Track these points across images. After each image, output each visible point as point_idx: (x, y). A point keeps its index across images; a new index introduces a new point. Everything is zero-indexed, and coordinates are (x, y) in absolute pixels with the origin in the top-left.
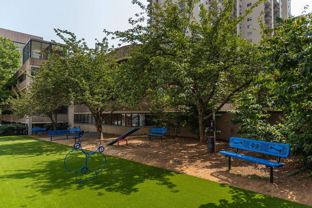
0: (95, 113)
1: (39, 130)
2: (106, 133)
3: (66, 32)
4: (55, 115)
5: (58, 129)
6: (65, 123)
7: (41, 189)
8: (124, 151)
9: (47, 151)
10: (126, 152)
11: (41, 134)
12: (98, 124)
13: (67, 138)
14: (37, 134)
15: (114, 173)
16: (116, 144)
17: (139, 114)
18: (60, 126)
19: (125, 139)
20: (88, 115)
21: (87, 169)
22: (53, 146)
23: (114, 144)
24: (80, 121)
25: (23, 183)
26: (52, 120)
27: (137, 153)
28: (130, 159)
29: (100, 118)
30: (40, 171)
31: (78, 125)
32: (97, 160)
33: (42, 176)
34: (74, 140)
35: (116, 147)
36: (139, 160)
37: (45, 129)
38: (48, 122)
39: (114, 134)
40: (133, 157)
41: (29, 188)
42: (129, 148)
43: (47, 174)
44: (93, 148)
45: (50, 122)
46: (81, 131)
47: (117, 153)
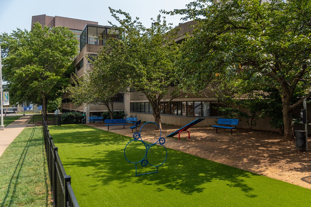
0: (152, 101)
1: (96, 119)
2: (165, 124)
3: (120, 12)
4: (111, 103)
5: (115, 118)
6: (121, 112)
7: (102, 179)
8: (186, 144)
9: (104, 141)
10: (189, 145)
11: (98, 123)
12: (156, 113)
13: (124, 128)
14: (94, 122)
15: (176, 168)
16: (177, 136)
17: (203, 102)
18: (116, 114)
19: (187, 131)
20: (145, 103)
21: (148, 162)
22: (111, 136)
23: (174, 136)
24: (136, 110)
25: (85, 171)
26: (109, 109)
27: (202, 148)
28: (194, 154)
29: (158, 107)
30: (99, 161)
31: (134, 114)
32: (156, 153)
33: (102, 165)
34: (132, 130)
35: (177, 139)
36: (204, 156)
37: (101, 118)
38: (105, 110)
39: (173, 125)
40: (198, 152)
41: (90, 176)
42: (192, 142)
43: (106, 164)
44: (152, 139)
45: (107, 111)
46: (138, 120)
47: (179, 146)
